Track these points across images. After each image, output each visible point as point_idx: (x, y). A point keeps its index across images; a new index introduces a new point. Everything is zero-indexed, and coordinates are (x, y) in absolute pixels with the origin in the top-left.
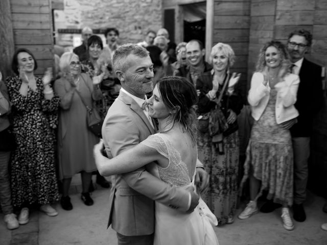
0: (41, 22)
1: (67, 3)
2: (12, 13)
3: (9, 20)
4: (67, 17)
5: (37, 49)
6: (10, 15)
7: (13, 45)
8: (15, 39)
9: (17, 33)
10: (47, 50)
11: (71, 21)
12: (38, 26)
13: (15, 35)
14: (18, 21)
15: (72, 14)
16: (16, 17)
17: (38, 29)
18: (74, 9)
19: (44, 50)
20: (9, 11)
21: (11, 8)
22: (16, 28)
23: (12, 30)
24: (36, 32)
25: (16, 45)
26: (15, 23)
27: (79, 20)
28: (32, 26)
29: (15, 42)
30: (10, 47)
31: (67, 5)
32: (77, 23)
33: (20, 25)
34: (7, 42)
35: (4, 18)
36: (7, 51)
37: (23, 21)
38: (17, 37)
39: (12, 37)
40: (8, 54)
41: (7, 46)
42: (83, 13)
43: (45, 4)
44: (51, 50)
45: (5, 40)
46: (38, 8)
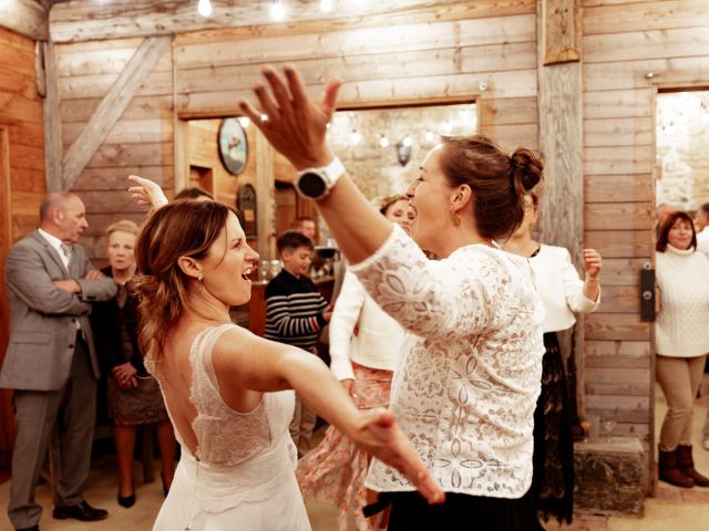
0: (635, 161)
1: (667, 166)
2: (585, 147)
3: (578, 159)
4: (666, 191)
5: (624, 211)
6: (580, 150)
7: (582, 203)
8: (585, 192)
9: (590, 182)
10: (643, 211)
11: (673, 198)
12: (630, 169)
13: (586, 184)
14: (593, 161)
15: (676, 185)
16: (591, 153)
17: (628, 175)
18: (680, 176)
19: (637, 211)
20: (580, 144)
21: (584, 139)
22: (589, 173)
23: (581, 177)
24: (625, 179)
25: (586, 203)
26: (588, 164)
27: (688, 196)
28: (617, 169)
29: (585, 198)
30: (575, 207)
31: (667, 171)
32: (685, 200)
33: (597, 168)
34: (571, 198)
35: (571, 156)
36: (571, 214)
37: (603, 161)
38: (590, 189)
39: (581, 189)
40: (571, 220)
41: (572, 204)
42: (697, 183)
43: (644, 128)
44: (649, 212)
45: (569, 193)
46: (632, 135)
